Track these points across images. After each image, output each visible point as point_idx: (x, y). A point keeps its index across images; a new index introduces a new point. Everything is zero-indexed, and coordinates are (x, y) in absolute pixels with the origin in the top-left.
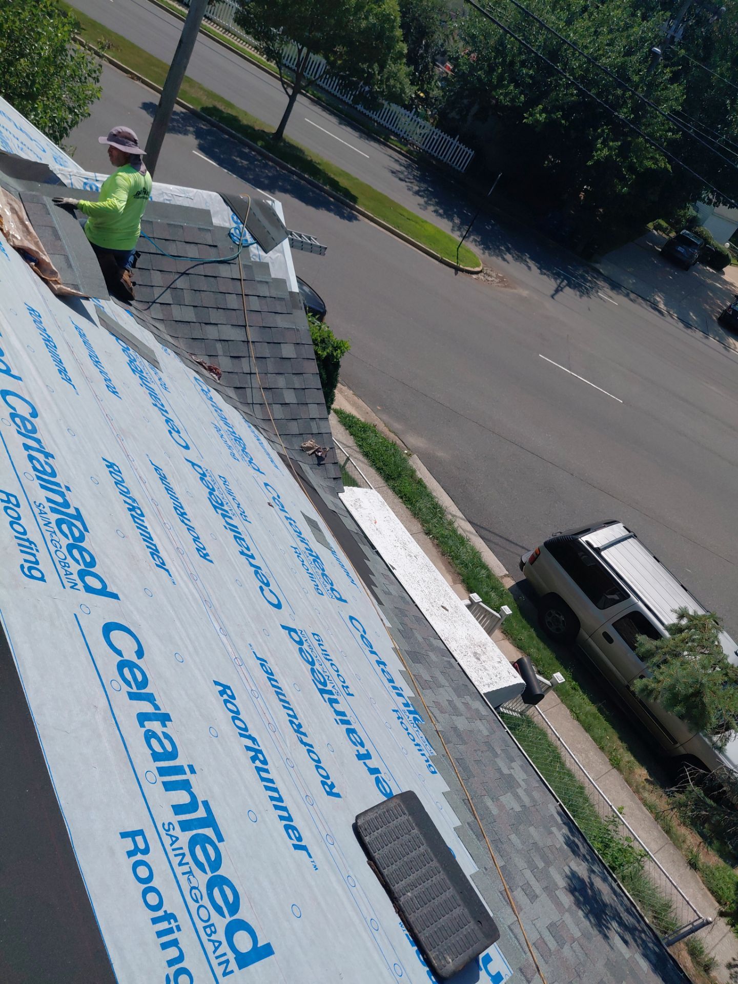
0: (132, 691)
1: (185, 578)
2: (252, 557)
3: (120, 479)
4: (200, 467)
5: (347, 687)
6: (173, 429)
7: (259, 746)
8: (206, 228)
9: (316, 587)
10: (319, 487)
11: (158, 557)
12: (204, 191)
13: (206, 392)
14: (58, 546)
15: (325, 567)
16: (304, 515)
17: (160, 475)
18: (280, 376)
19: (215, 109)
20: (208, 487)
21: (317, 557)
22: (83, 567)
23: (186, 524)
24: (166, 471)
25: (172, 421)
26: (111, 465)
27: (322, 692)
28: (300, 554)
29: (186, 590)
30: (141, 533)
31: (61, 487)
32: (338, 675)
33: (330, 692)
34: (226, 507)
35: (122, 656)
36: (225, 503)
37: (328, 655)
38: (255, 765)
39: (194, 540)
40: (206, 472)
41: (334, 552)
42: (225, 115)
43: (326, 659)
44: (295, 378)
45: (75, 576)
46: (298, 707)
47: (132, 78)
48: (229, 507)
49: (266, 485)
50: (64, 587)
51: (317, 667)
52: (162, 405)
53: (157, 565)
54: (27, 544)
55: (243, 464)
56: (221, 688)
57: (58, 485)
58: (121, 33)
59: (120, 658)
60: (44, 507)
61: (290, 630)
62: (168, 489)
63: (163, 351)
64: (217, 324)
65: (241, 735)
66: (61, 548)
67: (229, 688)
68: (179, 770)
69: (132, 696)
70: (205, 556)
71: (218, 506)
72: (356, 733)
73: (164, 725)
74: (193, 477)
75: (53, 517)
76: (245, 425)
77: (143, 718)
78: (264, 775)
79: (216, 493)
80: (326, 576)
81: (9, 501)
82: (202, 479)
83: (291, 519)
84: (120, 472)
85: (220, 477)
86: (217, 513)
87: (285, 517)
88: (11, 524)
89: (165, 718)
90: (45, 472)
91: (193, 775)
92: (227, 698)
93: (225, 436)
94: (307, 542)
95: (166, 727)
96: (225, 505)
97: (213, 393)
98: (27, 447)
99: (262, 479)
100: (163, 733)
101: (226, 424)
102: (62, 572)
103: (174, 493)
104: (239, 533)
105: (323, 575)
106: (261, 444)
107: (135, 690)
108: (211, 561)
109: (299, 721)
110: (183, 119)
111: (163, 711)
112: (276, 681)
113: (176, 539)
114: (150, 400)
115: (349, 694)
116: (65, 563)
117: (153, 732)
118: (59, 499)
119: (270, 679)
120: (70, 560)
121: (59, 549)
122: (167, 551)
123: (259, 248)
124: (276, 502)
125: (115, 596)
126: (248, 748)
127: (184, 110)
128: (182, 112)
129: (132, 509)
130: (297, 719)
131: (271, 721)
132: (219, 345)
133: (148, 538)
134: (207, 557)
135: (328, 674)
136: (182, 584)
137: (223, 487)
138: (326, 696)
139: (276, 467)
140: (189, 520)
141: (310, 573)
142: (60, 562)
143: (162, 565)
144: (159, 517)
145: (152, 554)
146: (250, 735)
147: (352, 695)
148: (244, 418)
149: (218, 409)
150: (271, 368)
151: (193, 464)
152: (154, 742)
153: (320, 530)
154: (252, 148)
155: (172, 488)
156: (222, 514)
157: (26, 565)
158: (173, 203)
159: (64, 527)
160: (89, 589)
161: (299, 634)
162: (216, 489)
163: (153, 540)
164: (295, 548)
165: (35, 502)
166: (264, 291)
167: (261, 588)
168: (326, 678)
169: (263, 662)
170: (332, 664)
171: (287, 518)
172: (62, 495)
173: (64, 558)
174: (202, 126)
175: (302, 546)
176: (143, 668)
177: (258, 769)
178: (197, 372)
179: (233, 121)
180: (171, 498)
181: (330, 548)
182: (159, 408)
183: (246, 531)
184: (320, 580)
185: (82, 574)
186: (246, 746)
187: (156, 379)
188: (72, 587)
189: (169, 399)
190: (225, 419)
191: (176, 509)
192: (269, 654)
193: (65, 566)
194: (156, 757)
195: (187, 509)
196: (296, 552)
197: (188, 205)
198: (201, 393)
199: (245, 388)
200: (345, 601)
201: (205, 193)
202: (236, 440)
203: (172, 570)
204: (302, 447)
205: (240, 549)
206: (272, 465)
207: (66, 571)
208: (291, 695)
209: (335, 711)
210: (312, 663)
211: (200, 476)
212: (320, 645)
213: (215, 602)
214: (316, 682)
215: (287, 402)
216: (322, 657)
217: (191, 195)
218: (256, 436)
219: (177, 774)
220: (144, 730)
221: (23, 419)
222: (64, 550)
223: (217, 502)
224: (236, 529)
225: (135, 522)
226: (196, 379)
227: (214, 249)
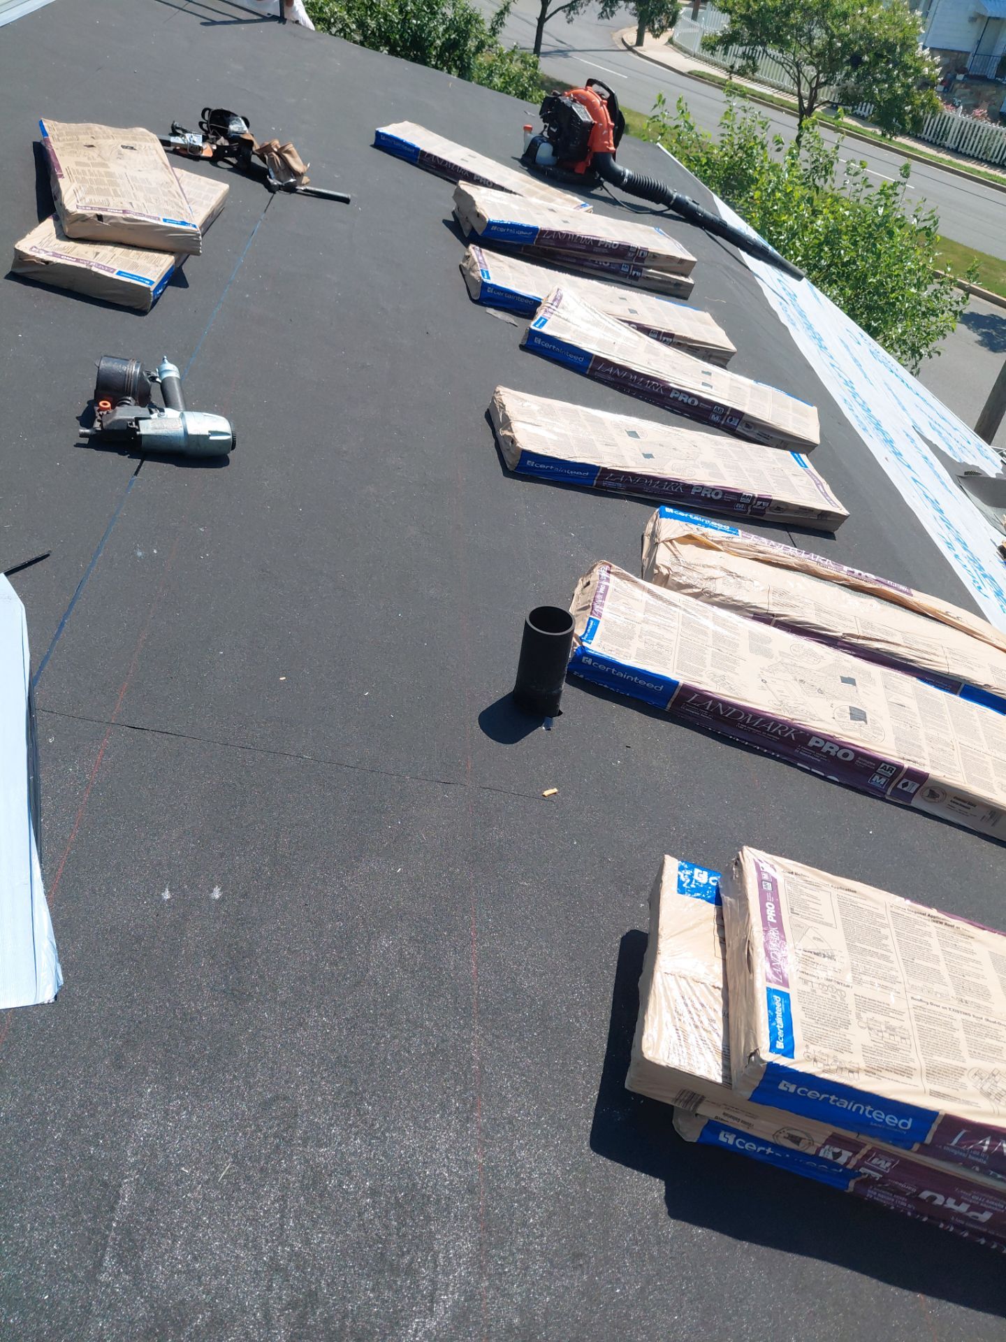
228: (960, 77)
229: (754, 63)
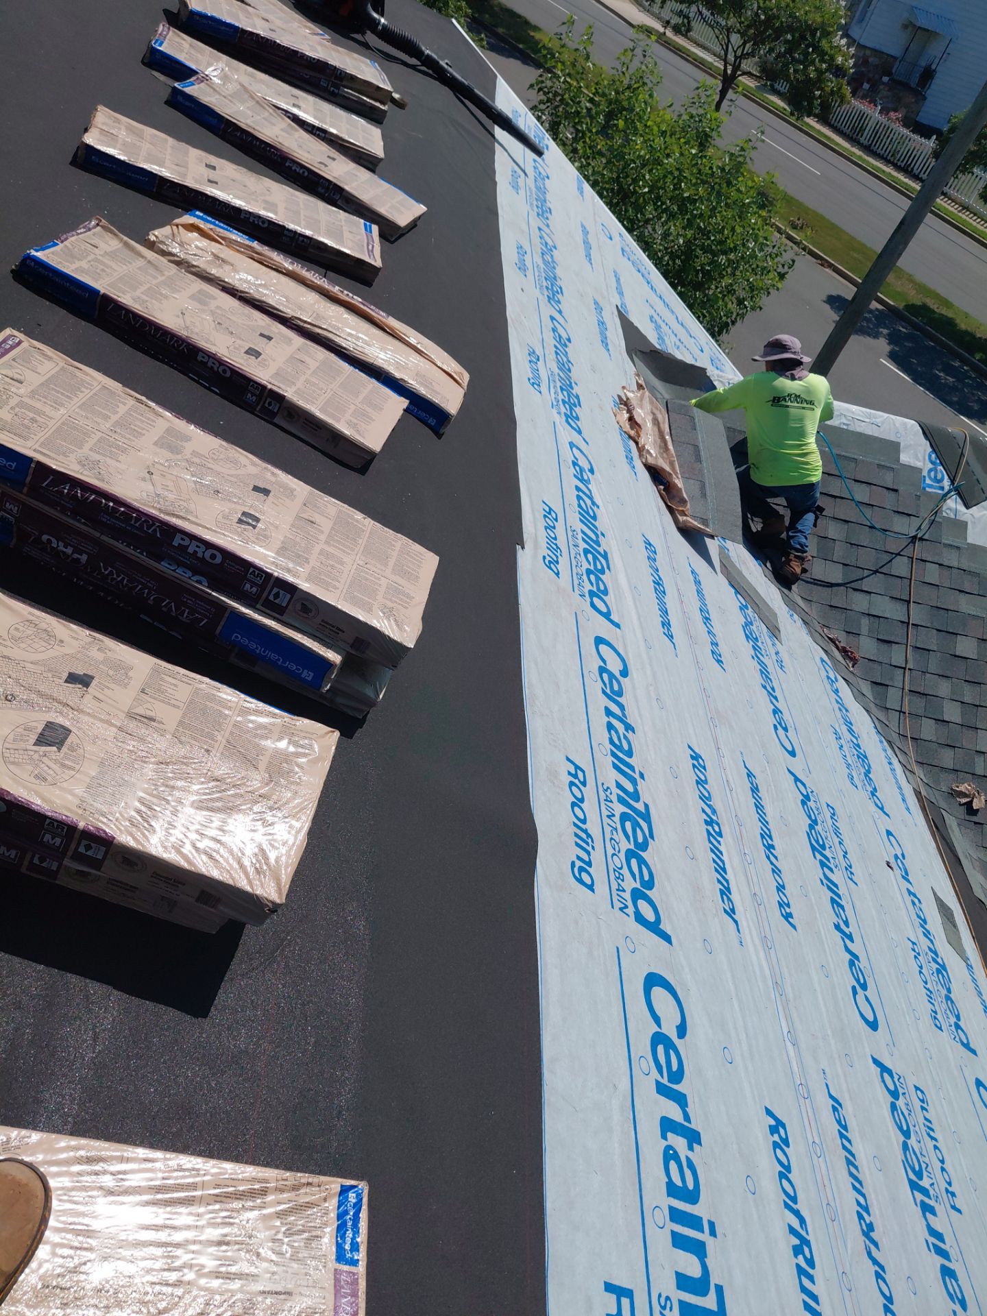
0: (660, 1079)
1: (757, 941)
2: (850, 937)
3: (703, 778)
4: (804, 785)
5: (953, 1194)
6: (780, 724)
7: (807, 1233)
8: (888, 465)
9: (933, 1014)
10: (966, 857)
11: (729, 899)
12: (898, 418)
13: (832, 681)
14: (617, 849)
15: (954, 987)
16: (935, 894)
17: (752, 784)
18: (944, 680)
19: (925, 307)
20: (810, 817)
21: (944, 967)
22: (638, 885)
23: (772, 863)
24: (760, 780)
25: (781, 713)
26: (696, 757)
27: (914, 1186)
28: (919, 954)
29: (754, 958)
30: (713, 859)
31: (634, 772)
32: (943, 1169)
33: (924, 1191)
34: (827, 853)
35: (659, 1026)
36: (827, 846)
37: (933, 1130)
38: (797, 1261)
39: (778, 889)
40: (810, 794)
41: (969, 967)
42: (937, 316)
43: (929, 1135)
44: (967, 687)
45: (627, 895)
46: (873, 1196)
47: (822, 265)
48: (833, 853)
49: (889, 833)
50: (613, 907)
51: (912, 1142)
52: (773, 689)
53: (725, 911)
54: (584, 836)
55: (863, 795)
56: (773, 1122)
57: (632, 768)
58: (821, 211)
59: (657, 1029)
60: (611, 793)
61: (884, 1069)
62: (759, 807)
63: (788, 616)
64: (870, 593)
65: (787, 1206)
66: (619, 852)
67: (784, 1126)
68: (694, 1222)
69: (661, 1089)
70: (788, 916)
71: (818, 847)
72: (957, 1281)
73: (691, 1148)
74: (792, 796)
75: (619, 809)
76: (876, 738)
77: (667, 1125)
78: (806, 1282)
79: (819, 828)
80: (952, 1002)
81: (576, 776)
82: (803, 803)
83: (915, 896)
84: (704, 768)
85: (828, 805)
86: (815, 857)
87: (908, 889)
88: (573, 805)
89: (694, 1138)
90: (620, 748)
91: (712, 1238)
92: (779, 1141)
93: (845, 748)
94: (932, 938)
95: (693, 1151)
96: (827, 849)
97: (841, 684)
98: (608, 712)
99: (885, 823)
100: (688, 1158)
101: (851, 731)
102: (614, 886)
103: (765, 814)
104: (839, 896)
105: (948, 998)
106: (893, 770)
107: (665, 1081)
108: (794, 927)
109: (872, 1219)
110: (876, 317)
111: (693, 1126)
112: (849, 1141)
113: (755, 880)
114: (759, 680)
115: (954, 1207)
116: (620, 873)
117: (675, 1152)
118: (630, 788)
119: (842, 1136)
120: (625, 871)
121: (617, 853)
122: (740, 895)
123: (959, 500)
124: (897, 863)
125: (667, 938)
126: (792, 1230)
127: (880, 307)
128: (877, 309)
129: (709, 823)
130: (869, 1214)
131: (832, 1204)
132: (865, 622)
133: (721, 869)
134: (790, 919)
135: (927, 1160)
136: (751, 949)
137: (830, 822)
138: (919, 1196)
139: (908, 809)
140: (776, 858)
141: (928, 989)
142: (614, 870)
143: (731, 912)
144: (740, 843)
145: (722, 893)
146: (798, 1211)
147: (959, 1211)
148: (876, 728)
149: (842, 707)
150: (932, 667)
151: (797, 779)
152: (673, 1166)
153: (955, 926)
154: (964, 361)
155: (763, 807)
156: (821, 861)
157: (578, 864)
158: (851, 428)
159: (628, 825)
160: (640, 918)
161: (896, 1080)
162: (819, 822)
163: (726, 873)
164: (914, 943)
165: (603, 784)
166: (951, 559)
167: (854, 988)
168: (924, 1166)
169: (837, 1106)
170: (936, 1147)
171: (910, 893)
172: (634, 782)
173: (620, 866)
174: (901, 329)
175: (924, 943)
176: (681, 1053)
177: (800, 1271)
178: (826, 651)
179: (946, 325)
180: (760, 820)
181: (966, 959)
182: (768, 692)
183: (848, 896)
184: (941, 1007)
185: (637, 895)
186: (789, 1225)
187: (773, 652)
188: (621, 909)
189: (784, 683)
190: (851, 723)
191: (762, 837)
192: (847, 1096)
193: (619, 878)
194: (672, 1190)
195: (776, 842)
196: (914, 950)
197: (871, 434)
198: (826, 680)
199: (887, 686)
200: (974, 1052)
201: (899, 420)
202: (859, 757)
203: (743, 924)
204: (952, 789)
205: (836, 920)
206: (903, 806)
207: (619, 884)
208: (867, 1171)
209: (928, 1226)
210: (907, 1134)
211: (802, 797)
212: (923, 1108)
213: (789, 990)
214: (906, 1165)
215: (946, 718)
216: (923, 1129)
217: (878, 421)
218: (887, 757)
219: (692, 1228)
220: (664, 1143)
221: (611, 676)
222: (622, 855)
223: (817, 842)
224: (835, 889)
225: (710, 842)
226: (822, 660)
227: (893, 494)
228: (885, 79)
229: (689, 22)
